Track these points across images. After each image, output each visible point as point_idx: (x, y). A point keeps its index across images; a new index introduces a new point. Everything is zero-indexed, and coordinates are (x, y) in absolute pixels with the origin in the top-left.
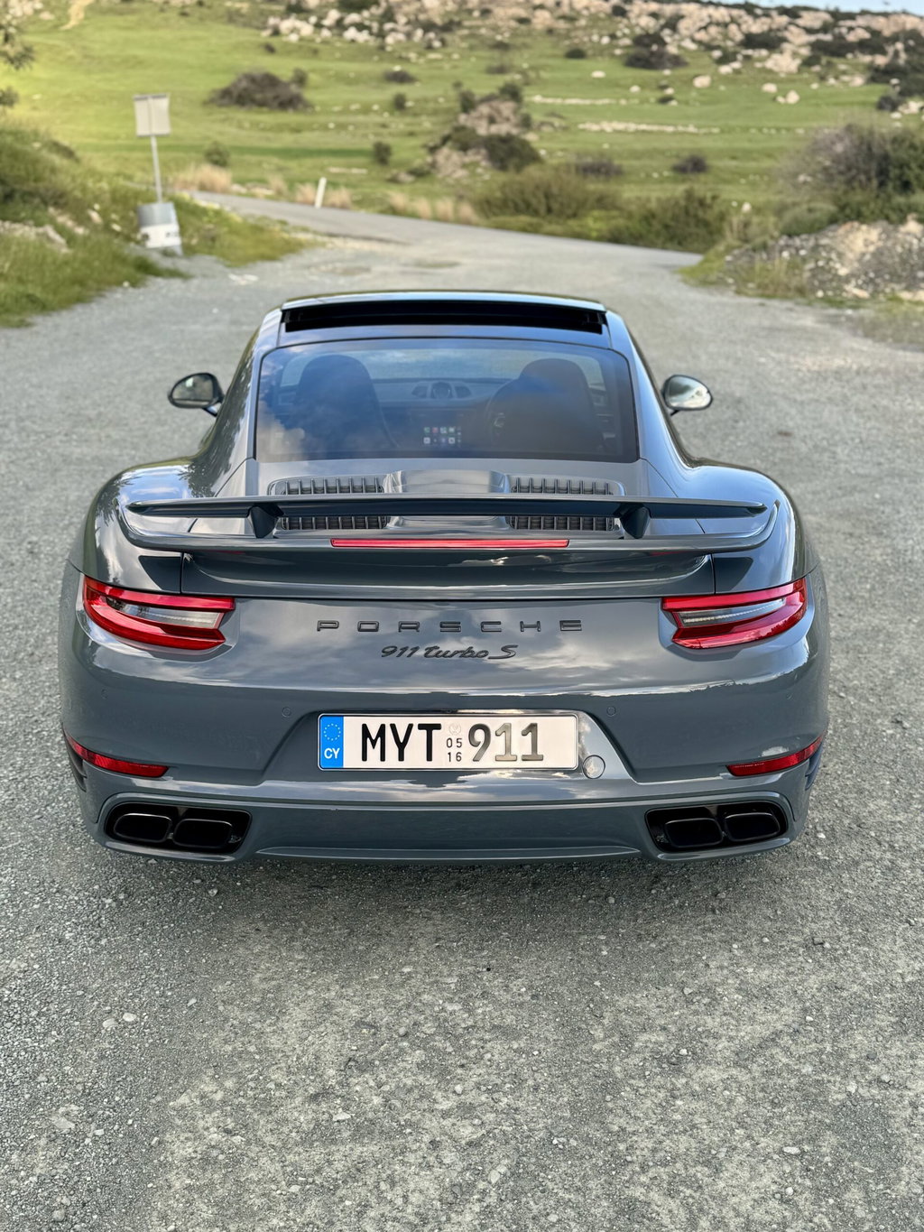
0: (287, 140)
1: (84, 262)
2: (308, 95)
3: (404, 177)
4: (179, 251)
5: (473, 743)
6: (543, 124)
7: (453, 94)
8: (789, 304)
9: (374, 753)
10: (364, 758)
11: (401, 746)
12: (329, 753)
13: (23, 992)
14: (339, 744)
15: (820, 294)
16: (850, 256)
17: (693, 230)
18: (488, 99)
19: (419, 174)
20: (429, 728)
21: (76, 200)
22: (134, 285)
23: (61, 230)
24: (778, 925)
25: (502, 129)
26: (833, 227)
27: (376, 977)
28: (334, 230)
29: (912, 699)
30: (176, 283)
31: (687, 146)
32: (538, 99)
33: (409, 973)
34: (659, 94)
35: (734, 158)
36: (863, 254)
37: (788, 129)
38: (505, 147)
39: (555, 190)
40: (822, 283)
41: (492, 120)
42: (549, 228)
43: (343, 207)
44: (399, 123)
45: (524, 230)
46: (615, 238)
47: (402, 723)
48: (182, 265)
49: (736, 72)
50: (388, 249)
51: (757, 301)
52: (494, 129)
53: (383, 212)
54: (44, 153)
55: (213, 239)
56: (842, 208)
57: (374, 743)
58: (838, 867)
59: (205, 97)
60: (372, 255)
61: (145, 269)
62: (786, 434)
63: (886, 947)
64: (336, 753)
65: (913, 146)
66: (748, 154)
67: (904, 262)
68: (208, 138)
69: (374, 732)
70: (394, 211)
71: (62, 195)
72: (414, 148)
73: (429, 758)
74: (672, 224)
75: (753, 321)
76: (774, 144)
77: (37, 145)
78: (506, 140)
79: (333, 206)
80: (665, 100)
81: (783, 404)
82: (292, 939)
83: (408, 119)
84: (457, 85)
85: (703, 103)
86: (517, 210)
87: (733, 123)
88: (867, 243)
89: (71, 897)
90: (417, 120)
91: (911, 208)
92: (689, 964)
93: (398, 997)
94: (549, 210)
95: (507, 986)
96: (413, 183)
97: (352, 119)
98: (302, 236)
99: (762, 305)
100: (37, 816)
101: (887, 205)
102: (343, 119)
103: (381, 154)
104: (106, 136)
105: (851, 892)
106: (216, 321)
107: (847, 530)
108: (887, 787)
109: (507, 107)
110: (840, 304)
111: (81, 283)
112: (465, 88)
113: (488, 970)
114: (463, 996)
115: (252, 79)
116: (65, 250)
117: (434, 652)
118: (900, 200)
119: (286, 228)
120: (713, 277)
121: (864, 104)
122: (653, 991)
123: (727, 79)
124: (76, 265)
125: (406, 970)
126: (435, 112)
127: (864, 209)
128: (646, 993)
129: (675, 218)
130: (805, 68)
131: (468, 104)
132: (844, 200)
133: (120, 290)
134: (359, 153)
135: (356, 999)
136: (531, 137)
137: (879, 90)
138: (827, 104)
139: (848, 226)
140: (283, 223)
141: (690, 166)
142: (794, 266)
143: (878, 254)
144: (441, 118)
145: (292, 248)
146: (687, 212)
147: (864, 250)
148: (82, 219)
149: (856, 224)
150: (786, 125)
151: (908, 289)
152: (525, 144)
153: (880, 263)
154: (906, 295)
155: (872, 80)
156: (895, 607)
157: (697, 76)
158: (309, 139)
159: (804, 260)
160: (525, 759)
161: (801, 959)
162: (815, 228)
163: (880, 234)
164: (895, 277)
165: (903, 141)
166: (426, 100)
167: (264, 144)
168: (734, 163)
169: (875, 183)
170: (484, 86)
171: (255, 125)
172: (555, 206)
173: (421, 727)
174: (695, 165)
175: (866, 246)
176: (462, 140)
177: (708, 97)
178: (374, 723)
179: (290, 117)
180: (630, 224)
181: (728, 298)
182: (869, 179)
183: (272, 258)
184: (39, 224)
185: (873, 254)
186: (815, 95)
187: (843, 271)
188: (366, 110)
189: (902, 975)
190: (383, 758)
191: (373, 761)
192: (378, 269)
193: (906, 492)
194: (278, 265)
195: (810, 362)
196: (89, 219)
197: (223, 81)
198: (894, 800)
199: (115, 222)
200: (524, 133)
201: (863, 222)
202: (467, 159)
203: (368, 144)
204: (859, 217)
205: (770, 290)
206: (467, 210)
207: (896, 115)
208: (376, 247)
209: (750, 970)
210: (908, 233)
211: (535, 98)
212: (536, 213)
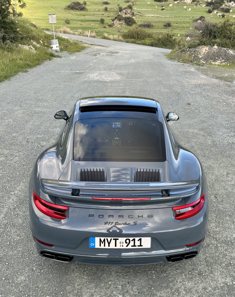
0: (82, 18)
1: (39, 54)
2: (87, 7)
3: (107, 26)
4: (59, 51)
5: (126, 243)
6: (137, 14)
7: (117, 7)
8: (188, 65)
9: (102, 245)
10: (100, 246)
11: (109, 243)
12: (92, 244)
13: (24, 288)
14: (94, 242)
15: (195, 62)
16: (202, 53)
17: (168, 43)
18: (125, 9)
19: (110, 26)
20: (116, 240)
21: (37, 38)
22: (49, 60)
23: (34, 46)
24: (192, 267)
25: (128, 16)
26: (199, 46)
27: (103, 285)
28: (92, 43)
29: (218, 189)
30: (59, 59)
31: (167, 20)
32: (135, 9)
33: (110, 284)
34: (162, 8)
35: (177, 23)
36: (205, 53)
37: (188, 17)
38: (128, 20)
39: (139, 33)
40: (196, 59)
41: (126, 14)
42: (138, 42)
43: (94, 37)
44: (106, 14)
45: (132, 43)
46: (152, 45)
47: (109, 239)
48: (60, 54)
49: (178, 3)
50: (104, 48)
51: (182, 64)
52: (126, 16)
53: (102, 38)
54: (30, 26)
55: (66, 47)
56: (201, 42)
57: (102, 243)
58: (205, 247)
59: (65, 8)
60: (100, 50)
61: (52, 55)
62: (189, 104)
63: (216, 274)
64: (93, 245)
65: (217, 28)
66: (180, 23)
67: (213, 55)
68: (65, 17)
69: (102, 240)
70: (105, 38)
71: (34, 37)
72: (109, 20)
73: (116, 246)
74: (164, 41)
75: (181, 69)
76: (185, 20)
77: (28, 24)
78: (129, 18)
79: (92, 37)
80: (163, 9)
81: (188, 95)
82: (84, 271)
83: (108, 13)
84: (119, 5)
85: (171, 10)
86: (131, 38)
87: (177, 15)
88: (206, 50)
89: (35, 256)
90: (110, 13)
91: (216, 43)
92: (173, 281)
93: (108, 292)
94: (138, 38)
95: (132, 289)
96: (109, 28)
97: (96, 13)
98: (85, 45)
99: (183, 65)
100: (28, 228)
101: (211, 42)
102: (94, 13)
103: (102, 21)
104: (44, 17)
105: (208, 255)
106: (67, 70)
107: (203, 134)
108: (214, 219)
109: (129, 11)
110: (199, 65)
111: (38, 60)
112: (120, 6)
113: (128, 283)
114: (122, 292)
115: (75, 3)
116: (35, 52)
117: (117, 223)
118: (213, 40)
119: (82, 43)
120: (173, 58)
121: (205, 11)
122: (165, 290)
123: (176, 4)
124: (37, 55)
125: (110, 283)
126: (114, 12)
127: (206, 42)
128: (164, 291)
129: (165, 40)
130: (193, 2)
131: (121, 10)
132: (202, 40)
133: (47, 61)
134: (97, 21)
135: (99, 293)
136: (134, 18)
137: (208, 8)
138: (197, 11)
139: (202, 46)
140: (82, 42)
141: (167, 25)
142: (190, 56)
143: (208, 53)
144: (115, 13)
145: (83, 48)
146: (167, 39)
147: (205, 52)
148: (38, 42)
149: (204, 46)
150: (188, 16)
151: (213, 61)
152: (133, 19)
153: (208, 55)
154: (213, 63)
155: (207, 5)
156: (214, 159)
157: (170, 4)
158: (87, 18)
159: (192, 54)
160: (138, 246)
161: (198, 279)
162: (195, 47)
163: (209, 48)
164: (211, 59)
165: (215, 26)
166: (112, 9)
167: (77, 19)
168: (177, 25)
169: (208, 36)
170: (124, 5)
171: (76, 14)
172: (139, 37)
173: (114, 239)
174: (168, 25)
175: (206, 51)
176: (119, 18)
177: (172, 9)
178: (102, 239)
179: (83, 12)
180: (155, 41)
181: (176, 63)
182: (207, 35)
183: (79, 51)
184: (29, 45)
185: (207, 53)
186: (195, 9)
187: (200, 57)
188: (99, 11)
189: (220, 284)
190: (105, 246)
191: (102, 246)
192: (102, 54)
193: (215, 122)
194: (80, 53)
195: (193, 82)
196: (40, 42)
197: (68, 4)
198: (216, 223)
199: (45, 43)
200: (133, 17)
201: (205, 46)
202: (120, 23)
203: (99, 19)
204: (204, 44)
205: (184, 61)
206: (121, 38)
207: (211, 14)
208: (101, 48)
209: (187, 283)
210: (214, 48)
211: (135, 8)
212: (135, 38)
